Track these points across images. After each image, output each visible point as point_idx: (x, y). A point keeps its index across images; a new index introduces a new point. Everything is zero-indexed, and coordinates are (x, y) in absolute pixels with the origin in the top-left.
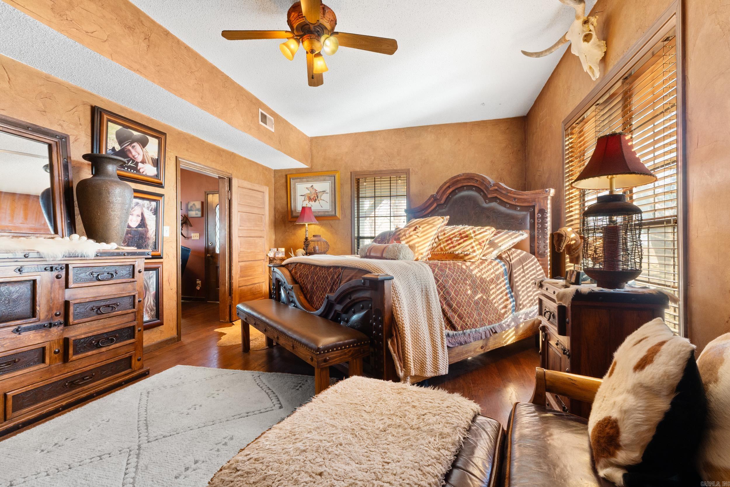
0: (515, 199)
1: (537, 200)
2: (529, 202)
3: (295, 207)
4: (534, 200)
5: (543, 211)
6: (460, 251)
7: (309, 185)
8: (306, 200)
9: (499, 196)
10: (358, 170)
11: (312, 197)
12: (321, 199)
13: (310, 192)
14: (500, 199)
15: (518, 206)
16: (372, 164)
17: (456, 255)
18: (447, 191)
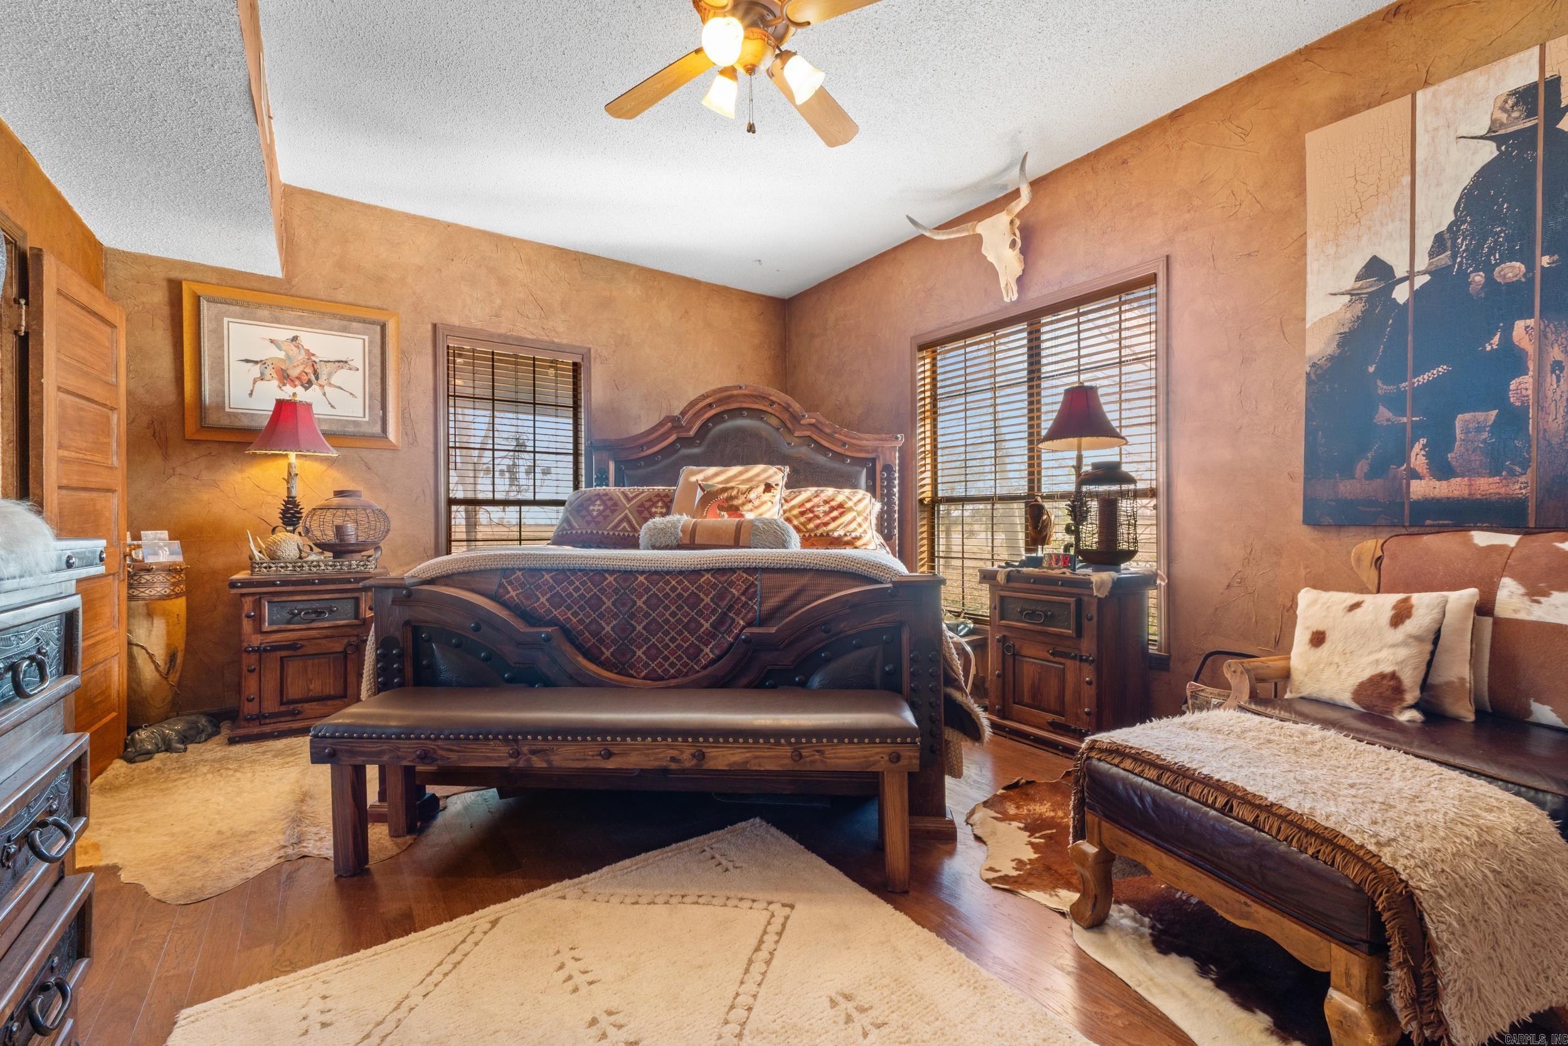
0: (844, 444)
1: (879, 450)
2: (867, 452)
3: (220, 393)
4: (875, 450)
5: (888, 468)
6: (841, 532)
7: (283, 333)
8: (268, 377)
9: (815, 437)
10: (457, 324)
11: (294, 373)
12: (330, 385)
13: (287, 355)
14: (815, 442)
15: (848, 456)
16: (497, 316)
17: (834, 538)
18: (706, 412)
